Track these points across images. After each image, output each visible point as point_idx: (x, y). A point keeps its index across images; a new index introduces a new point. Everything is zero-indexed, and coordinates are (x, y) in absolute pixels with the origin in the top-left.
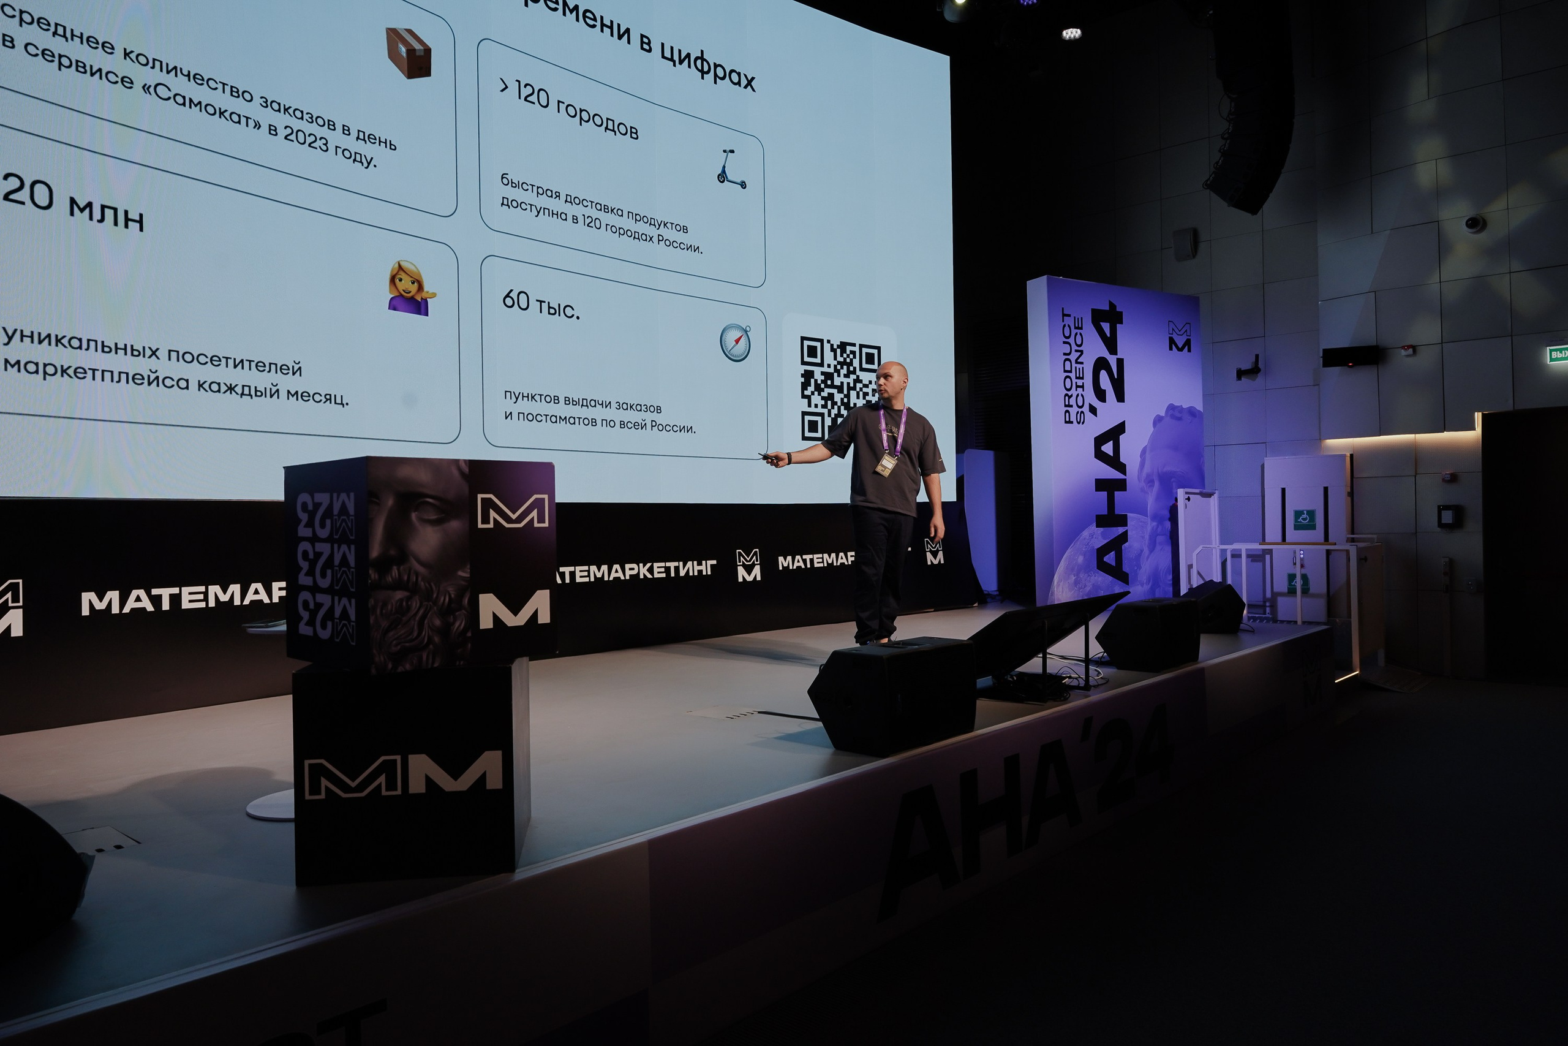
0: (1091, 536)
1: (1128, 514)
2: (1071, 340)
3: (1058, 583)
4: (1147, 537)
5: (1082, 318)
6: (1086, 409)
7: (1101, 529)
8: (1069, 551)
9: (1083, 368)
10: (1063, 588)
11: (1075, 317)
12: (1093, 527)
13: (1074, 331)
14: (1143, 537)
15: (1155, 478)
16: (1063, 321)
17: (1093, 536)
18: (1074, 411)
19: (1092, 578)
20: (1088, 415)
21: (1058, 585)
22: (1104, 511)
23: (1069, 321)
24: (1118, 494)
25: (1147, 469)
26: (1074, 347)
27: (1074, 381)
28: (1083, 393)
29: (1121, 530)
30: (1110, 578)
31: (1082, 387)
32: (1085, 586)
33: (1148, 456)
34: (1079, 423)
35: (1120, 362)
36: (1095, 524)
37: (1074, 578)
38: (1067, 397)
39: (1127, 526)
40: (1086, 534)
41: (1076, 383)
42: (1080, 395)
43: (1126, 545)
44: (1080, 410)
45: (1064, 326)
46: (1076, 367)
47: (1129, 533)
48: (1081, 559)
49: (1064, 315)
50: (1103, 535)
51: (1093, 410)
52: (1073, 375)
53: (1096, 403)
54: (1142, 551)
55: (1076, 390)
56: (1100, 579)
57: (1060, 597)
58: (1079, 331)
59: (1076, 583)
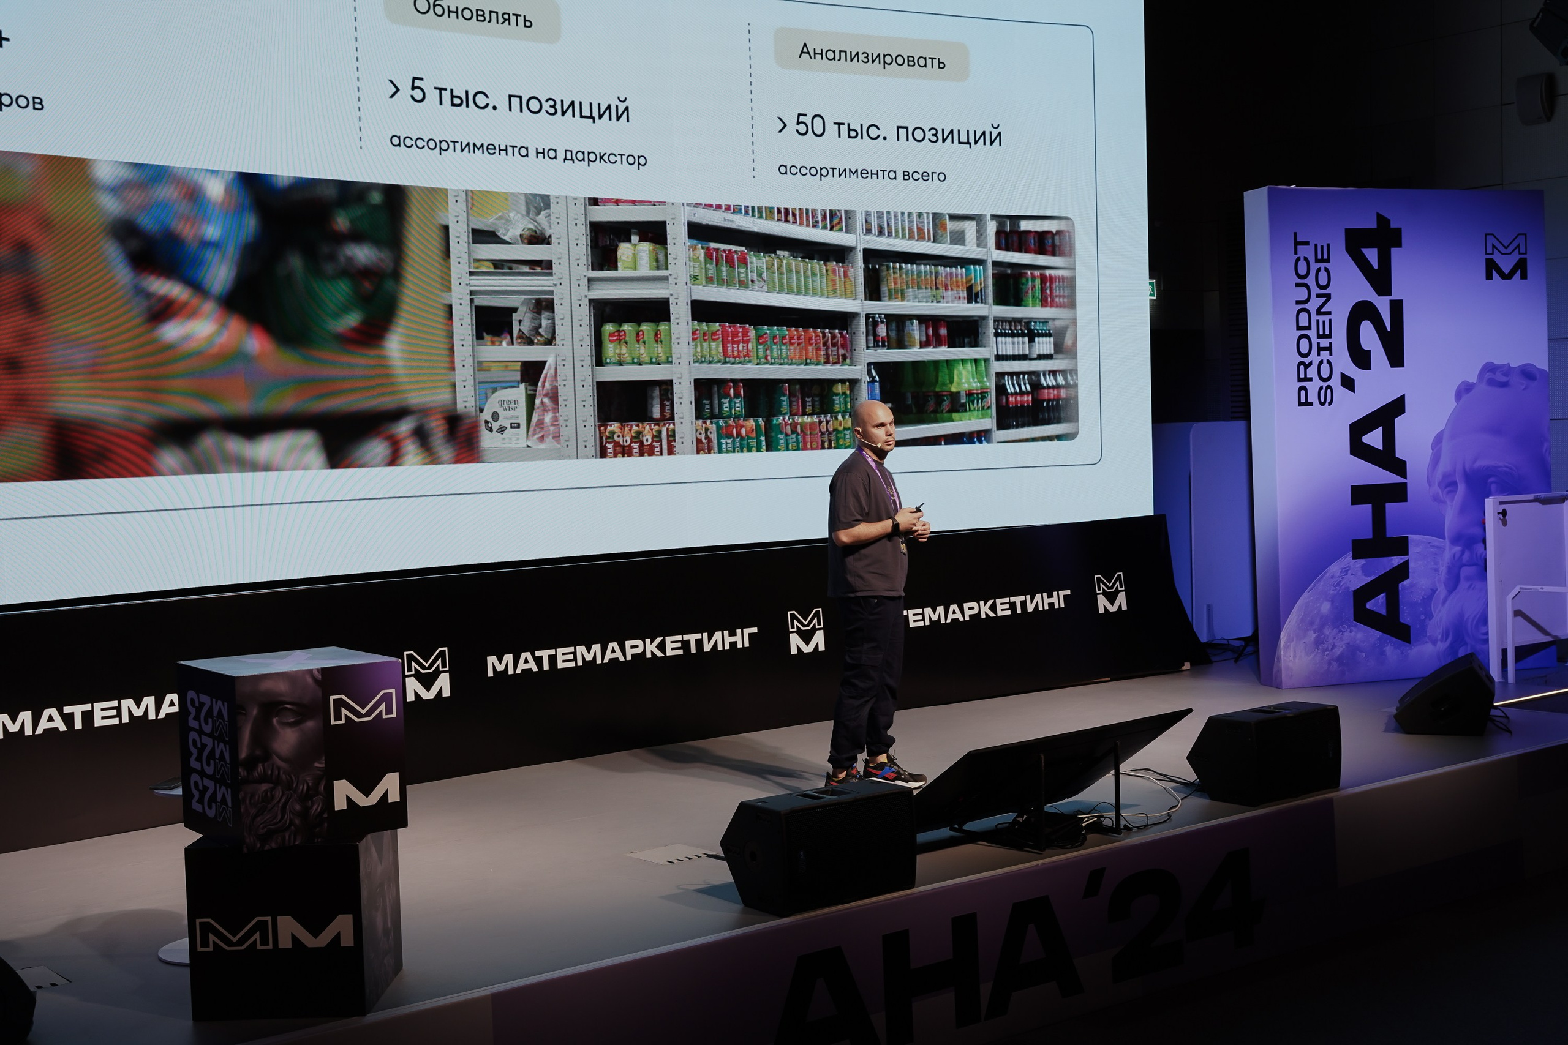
0: (1345, 571)
1: (1410, 537)
2: (1310, 281)
3: (1286, 643)
4: (1443, 569)
5: (1328, 245)
6: (1335, 382)
7: (1363, 561)
8: (1305, 595)
9: (1330, 321)
10: (1295, 651)
11: (1316, 245)
12: (1348, 559)
13: (1314, 267)
14: (1436, 570)
15: (1458, 478)
16: (1296, 253)
17: (1347, 572)
18: (1313, 387)
19: (1346, 634)
20: (1339, 391)
21: (1287, 647)
22: (1367, 533)
23: (1307, 252)
24: (1391, 508)
25: (1444, 466)
26: (1315, 290)
27: (1315, 340)
28: (1330, 358)
29: (1396, 561)
30: (1378, 634)
31: (1329, 349)
32: (1334, 646)
33: (1446, 446)
34: (1322, 404)
35: (1397, 308)
36: (1350, 554)
37: (1314, 635)
38: (1302, 368)
39: (1407, 554)
40: (1334, 569)
41: (1318, 344)
42: (1325, 361)
43: (1406, 582)
44: (1325, 384)
45: (1298, 259)
46: (1318, 321)
47: (1411, 565)
48: (1326, 607)
49: (1297, 243)
50: (1365, 570)
51: (1348, 383)
52: (1312, 333)
53: (1353, 371)
54: (1434, 591)
55: (1319, 355)
56: (1360, 635)
57: (1290, 664)
58: (1323, 265)
59: (1318, 643)
